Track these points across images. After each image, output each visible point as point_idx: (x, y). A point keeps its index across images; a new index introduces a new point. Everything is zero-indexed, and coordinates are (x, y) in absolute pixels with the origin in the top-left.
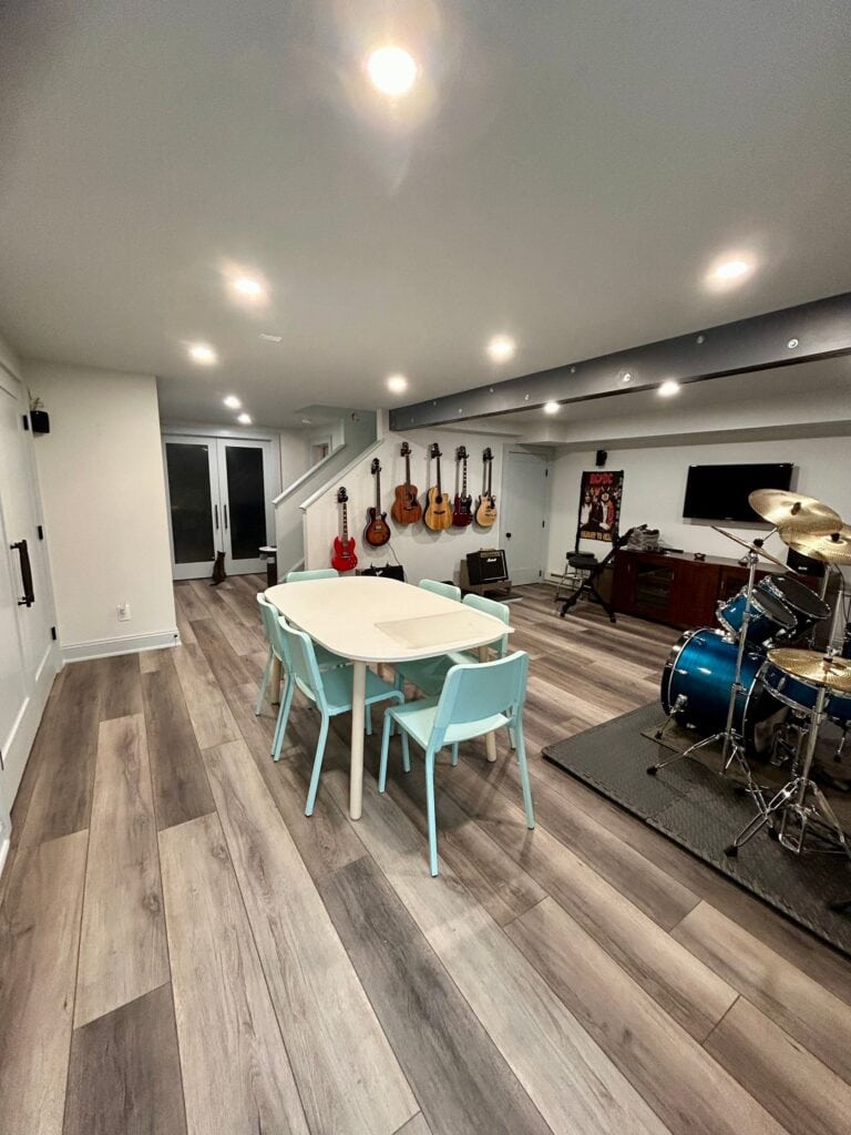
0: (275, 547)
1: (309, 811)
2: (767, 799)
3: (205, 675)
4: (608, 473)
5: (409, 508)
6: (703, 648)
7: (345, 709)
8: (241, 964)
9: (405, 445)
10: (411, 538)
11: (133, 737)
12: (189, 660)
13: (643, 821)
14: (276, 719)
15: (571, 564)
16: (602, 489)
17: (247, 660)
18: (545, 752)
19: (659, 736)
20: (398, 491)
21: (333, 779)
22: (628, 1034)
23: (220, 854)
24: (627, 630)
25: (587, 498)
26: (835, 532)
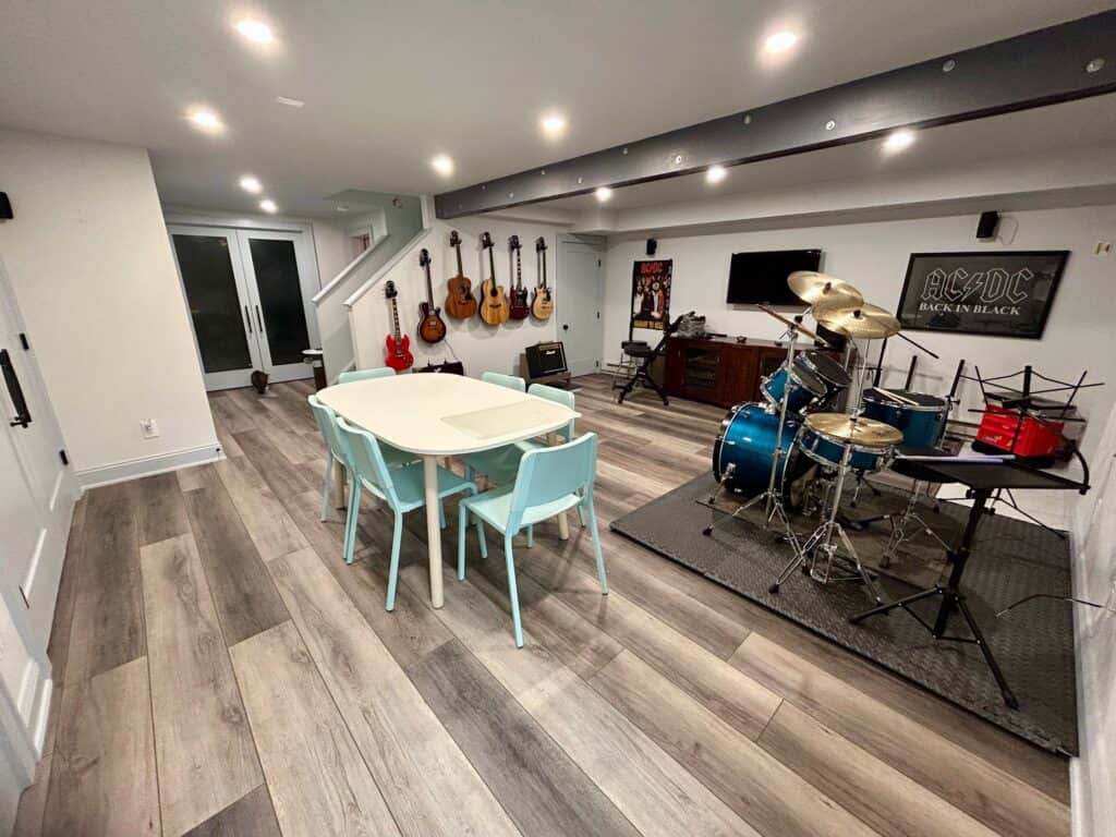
0: (321, 349)
1: (390, 606)
2: (802, 544)
3: (259, 487)
4: (658, 262)
5: (464, 301)
6: (748, 420)
7: (419, 504)
8: (338, 754)
9: (455, 234)
10: (468, 334)
11: (184, 559)
12: (238, 474)
13: (701, 575)
14: (345, 524)
15: (627, 353)
16: (653, 278)
17: (305, 469)
18: (614, 525)
19: (712, 501)
20: (451, 284)
21: (412, 574)
22: (697, 746)
23: (303, 659)
24: (679, 411)
25: (639, 288)
26: (856, 309)
